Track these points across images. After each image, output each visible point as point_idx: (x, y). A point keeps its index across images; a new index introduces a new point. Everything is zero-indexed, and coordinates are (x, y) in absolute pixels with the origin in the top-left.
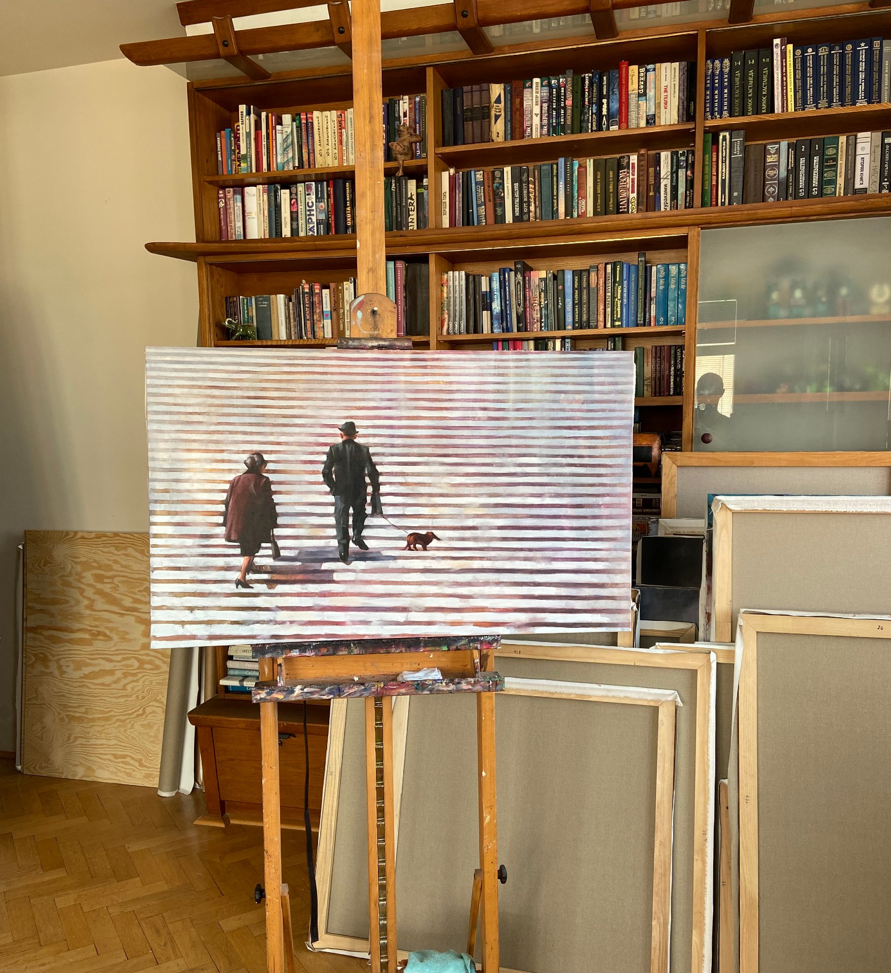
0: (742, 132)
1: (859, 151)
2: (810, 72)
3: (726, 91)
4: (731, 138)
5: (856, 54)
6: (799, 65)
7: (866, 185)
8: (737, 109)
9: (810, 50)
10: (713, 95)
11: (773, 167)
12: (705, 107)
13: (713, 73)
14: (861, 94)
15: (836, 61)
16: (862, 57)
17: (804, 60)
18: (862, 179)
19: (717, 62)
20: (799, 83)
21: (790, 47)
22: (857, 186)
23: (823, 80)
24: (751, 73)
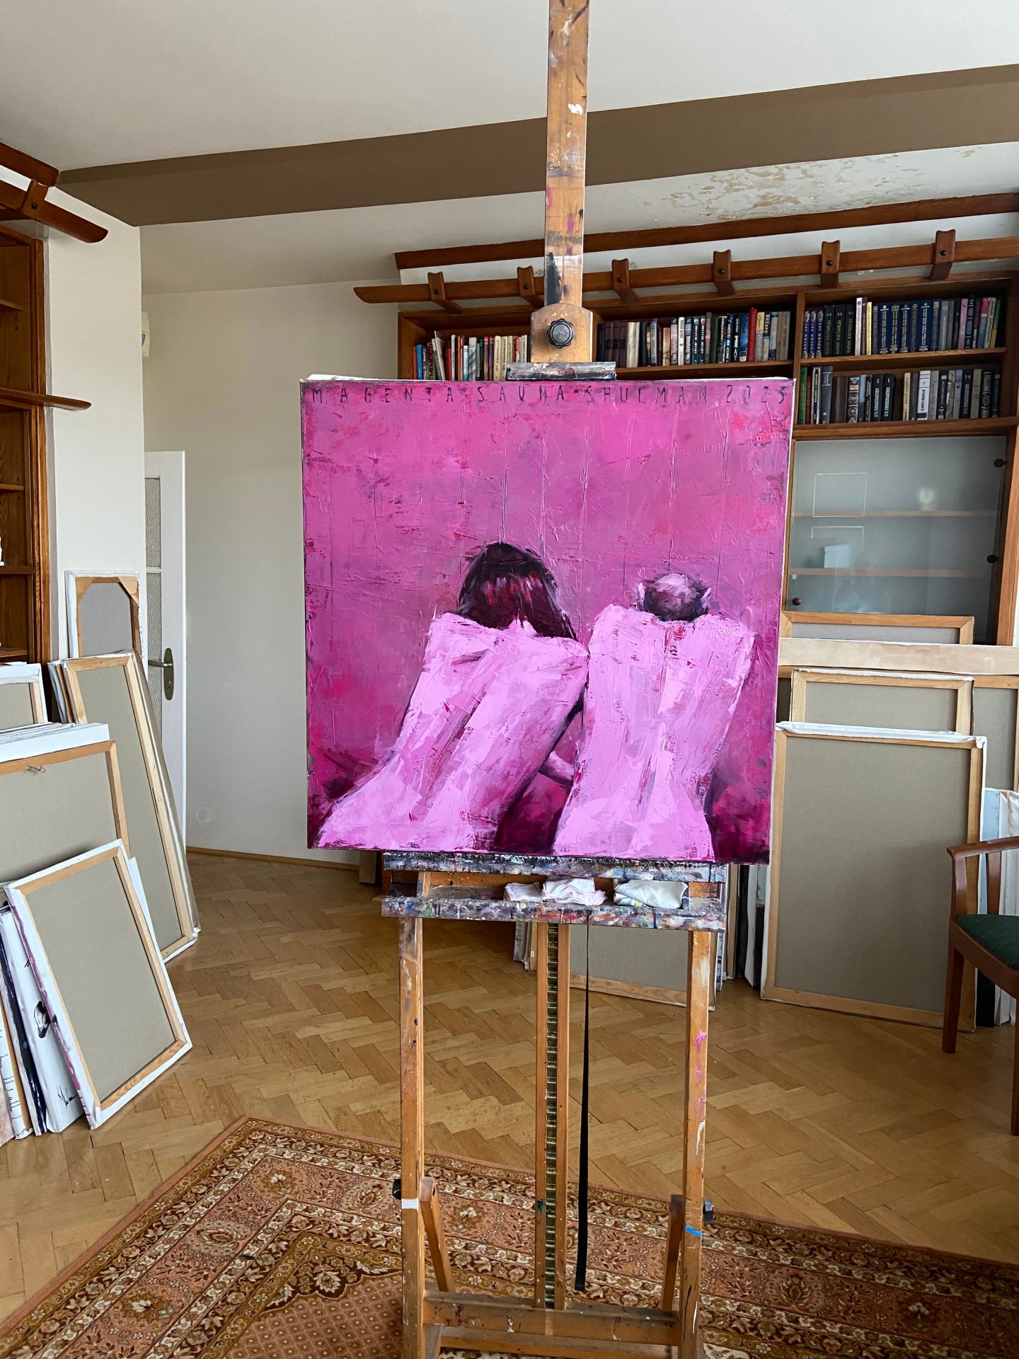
0: (831, 368)
1: (921, 385)
2: (884, 323)
3: (819, 335)
4: (822, 371)
5: (920, 311)
6: (876, 319)
7: (926, 411)
8: (827, 351)
9: (885, 307)
10: (809, 337)
11: (854, 394)
12: (803, 347)
13: (810, 321)
14: (924, 342)
15: (905, 316)
16: (925, 314)
17: (880, 314)
18: (922, 406)
19: (813, 313)
20: (875, 332)
21: (870, 304)
22: (920, 411)
23: (895, 329)
24: (840, 322)
